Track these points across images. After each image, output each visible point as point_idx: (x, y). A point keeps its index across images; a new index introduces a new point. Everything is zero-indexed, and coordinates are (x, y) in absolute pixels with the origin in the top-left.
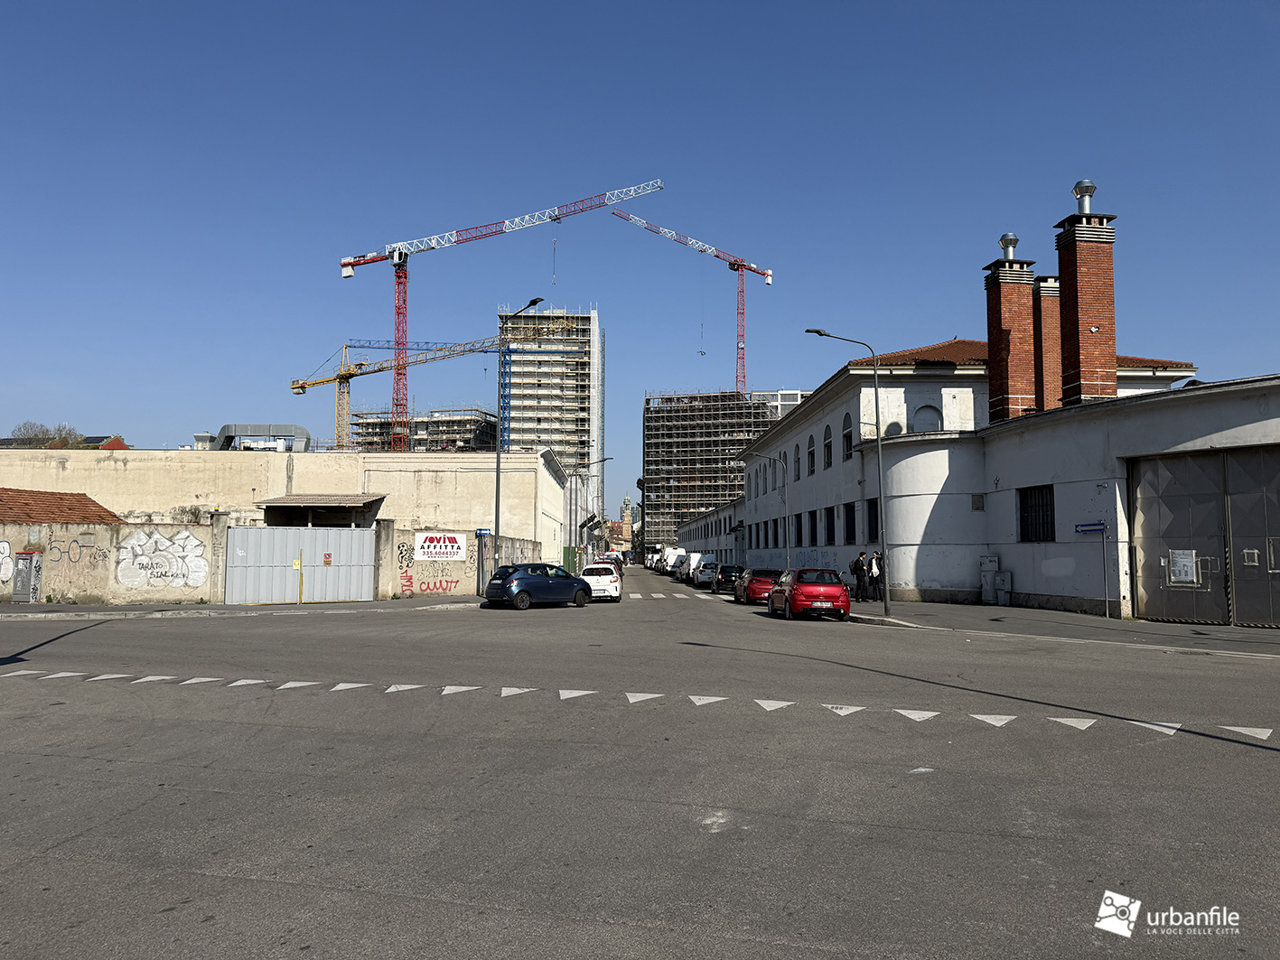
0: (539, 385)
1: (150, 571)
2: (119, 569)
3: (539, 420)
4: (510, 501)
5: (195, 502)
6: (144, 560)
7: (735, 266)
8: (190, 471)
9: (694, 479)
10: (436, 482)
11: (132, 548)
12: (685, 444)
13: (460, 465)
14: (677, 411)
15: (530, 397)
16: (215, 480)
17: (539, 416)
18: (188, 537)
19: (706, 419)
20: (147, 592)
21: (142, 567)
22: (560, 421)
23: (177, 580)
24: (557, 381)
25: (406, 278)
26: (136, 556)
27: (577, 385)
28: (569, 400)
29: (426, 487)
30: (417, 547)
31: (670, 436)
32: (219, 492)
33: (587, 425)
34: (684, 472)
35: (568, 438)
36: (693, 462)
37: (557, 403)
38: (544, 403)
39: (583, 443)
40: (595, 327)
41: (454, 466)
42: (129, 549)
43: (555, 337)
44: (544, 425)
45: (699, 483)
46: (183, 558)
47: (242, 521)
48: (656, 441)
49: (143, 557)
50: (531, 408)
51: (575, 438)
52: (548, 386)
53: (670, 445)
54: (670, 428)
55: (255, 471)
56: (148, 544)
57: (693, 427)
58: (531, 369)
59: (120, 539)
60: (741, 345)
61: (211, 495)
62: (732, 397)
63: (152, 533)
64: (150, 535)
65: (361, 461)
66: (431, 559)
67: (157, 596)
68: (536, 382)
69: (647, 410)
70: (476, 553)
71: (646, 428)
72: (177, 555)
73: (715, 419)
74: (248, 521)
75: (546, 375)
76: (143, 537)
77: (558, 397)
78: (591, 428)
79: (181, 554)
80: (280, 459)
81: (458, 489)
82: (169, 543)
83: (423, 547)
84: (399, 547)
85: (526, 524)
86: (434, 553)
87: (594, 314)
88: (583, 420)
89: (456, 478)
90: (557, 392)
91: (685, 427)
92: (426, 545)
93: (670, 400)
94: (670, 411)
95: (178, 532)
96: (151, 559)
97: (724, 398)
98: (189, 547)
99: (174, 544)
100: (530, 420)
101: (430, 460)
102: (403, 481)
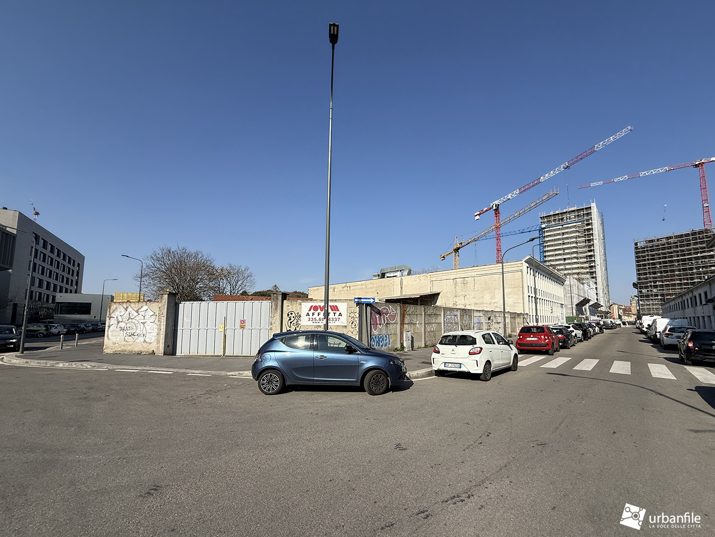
0: (564, 244)
1: (126, 332)
2: (110, 330)
3: (565, 259)
4: (507, 290)
6: (122, 325)
9: (674, 280)
10: (464, 283)
11: (117, 317)
12: (665, 262)
13: (476, 273)
14: (658, 246)
15: (559, 249)
17: (565, 257)
18: (147, 309)
20: (124, 346)
21: (122, 329)
22: (577, 258)
23: (140, 338)
24: (574, 240)
25: (499, 214)
26: (118, 322)
27: (586, 240)
28: (581, 247)
29: (459, 286)
30: (303, 314)
31: (653, 259)
33: (593, 258)
34: (667, 277)
35: (582, 266)
36: (673, 271)
37: (575, 250)
38: (566, 251)
39: (591, 267)
40: (594, 211)
41: (473, 274)
42: (115, 318)
44: (567, 261)
45: (678, 282)
46: (144, 323)
48: (644, 263)
49: (122, 323)
50: (560, 254)
51: (587, 265)
52: (568, 243)
53: (654, 264)
54: (653, 255)
55: (390, 286)
56: (125, 315)
58: (558, 237)
59: (111, 312)
60: (706, 205)
62: (701, 232)
63: (127, 307)
64: (126, 309)
65: (429, 277)
66: (315, 324)
67: (129, 348)
68: (562, 242)
69: (636, 248)
70: (357, 320)
71: (637, 257)
72: (140, 321)
73: (687, 246)
75: (567, 238)
76: (123, 310)
77: (574, 247)
78: (595, 259)
79: (143, 321)
80: (397, 280)
81: (476, 286)
82: (136, 314)
83: (308, 314)
84: (288, 315)
86: (317, 319)
87: (593, 205)
88: (591, 256)
89: (474, 280)
90: (575, 245)
91: (664, 253)
92: (311, 313)
93: (652, 241)
94: (653, 247)
95: (142, 307)
96: (126, 324)
97: (694, 234)
98: (147, 317)
99: (139, 314)
100: (560, 260)
101: (460, 272)
102: (448, 284)
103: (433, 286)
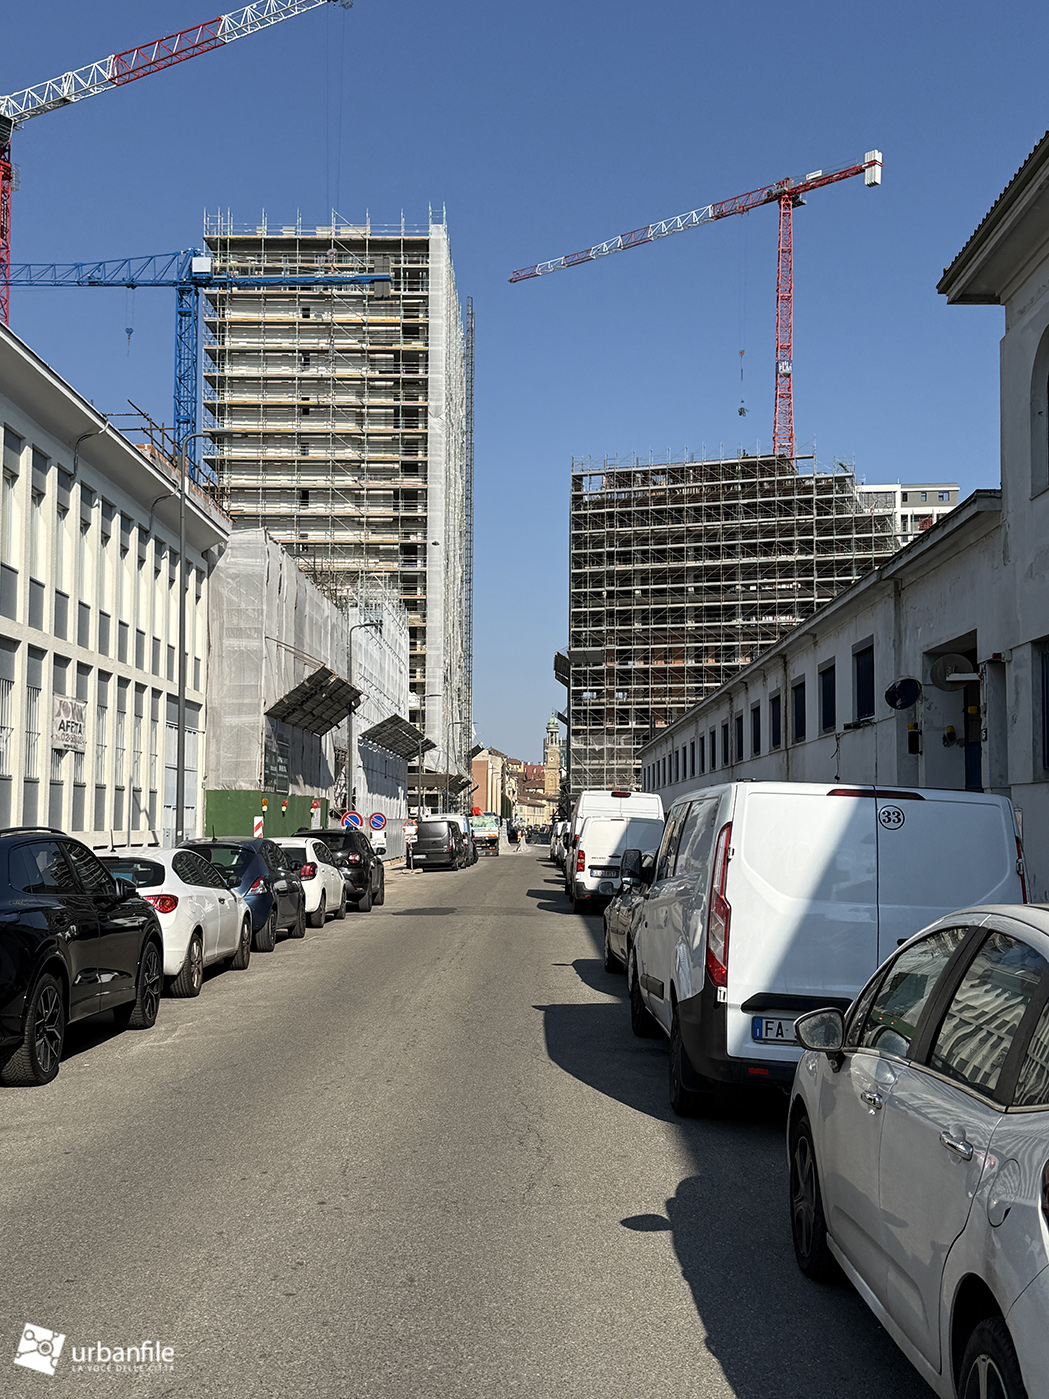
0: (305, 411)
3: (305, 495)
9: (679, 654)
12: (660, 576)
14: (643, 502)
15: (284, 438)
17: (305, 484)
19: (709, 518)
22: (355, 496)
24: (348, 399)
27: (397, 410)
28: (376, 445)
31: (626, 558)
33: (419, 507)
34: (660, 636)
35: (373, 539)
36: (679, 615)
37: (350, 454)
38: (315, 453)
39: (410, 549)
40: (439, 263)
44: (317, 508)
45: (691, 663)
48: (597, 569)
50: (284, 466)
51: (394, 538)
52: (322, 411)
53: (625, 578)
54: (626, 541)
57: (679, 537)
58: (285, 371)
60: (785, 368)
62: (767, 467)
68: (297, 401)
69: (577, 501)
71: (577, 541)
73: (728, 516)
77: (349, 439)
78: (430, 513)
87: (438, 236)
88: (412, 496)
90: (350, 427)
91: (660, 539)
93: (625, 478)
94: (626, 503)
97: (749, 469)
100: (282, 493)
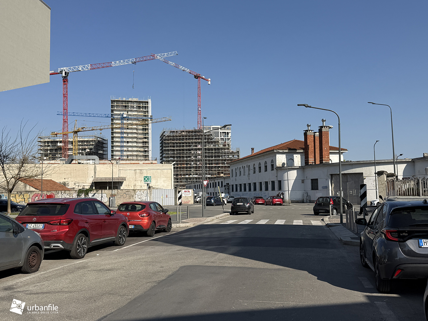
0: (128, 128)
3: (128, 142)
4: (164, 179)
5: (64, 180)
7: (197, 77)
8: (62, 171)
9: (184, 164)
10: (141, 173)
11: (138, 194)
12: (180, 150)
14: (177, 137)
15: (124, 133)
16: (71, 173)
17: (128, 140)
19: (188, 140)
21: (139, 198)
22: (136, 142)
24: (135, 127)
25: (67, 82)
27: (143, 128)
28: (140, 134)
29: (138, 175)
31: (174, 147)
32: (72, 177)
33: (147, 144)
34: (180, 161)
35: (139, 149)
36: (183, 157)
37: (135, 135)
38: (130, 135)
39: (146, 151)
40: (150, 105)
41: (146, 168)
43: (134, 109)
44: (130, 144)
45: (185, 166)
47: (80, 186)
48: (168, 148)
50: (124, 137)
51: (142, 149)
52: (131, 129)
54: (174, 143)
55: (84, 170)
57: (183, 143)
59: (136, 192)
60: (199, 109)
61: (69, 178)
62: (199, 132)
64: (140, 192)
65: (117, 167)
72: (144, 196)
73: (192, 140)
74: (82, 186)
75: (131, 124)
77: (136, 133)
78: (149, 145)
80: (92, 167)
82: (143, 193)
85: (169, 186)
87: (150, 101)
88: (146, 142)
89: (147, 172)
90: (135, 131)
91: (180, 143)
93: (173, 132)
94: (174, 137)
97: (195, 132)
100: (124, 142)
101: (139, 166)
102: (131, 173)
103: (120, 173)
